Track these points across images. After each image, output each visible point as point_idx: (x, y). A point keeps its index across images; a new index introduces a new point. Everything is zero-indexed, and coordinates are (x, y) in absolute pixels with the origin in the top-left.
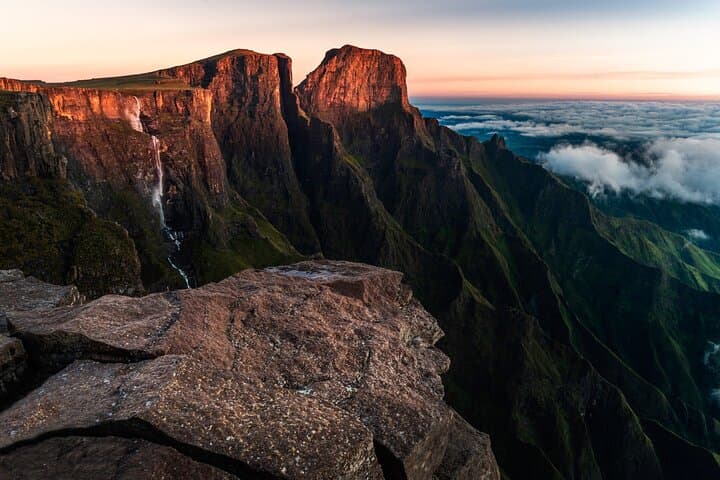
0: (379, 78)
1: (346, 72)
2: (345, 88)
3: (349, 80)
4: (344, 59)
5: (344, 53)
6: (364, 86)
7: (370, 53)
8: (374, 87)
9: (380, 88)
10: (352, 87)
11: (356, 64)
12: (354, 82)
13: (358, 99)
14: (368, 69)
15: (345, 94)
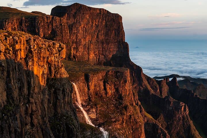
0: (107, 34)
1: (77, 29)
2: (76, 43)
3: (80, 36)
4: (74, 16)
5: (74, 11)
6: (93, 41)
7: (98, 11)
8: (103, 43)
9: (108, 43)
10: (83, 42)
11: (85, 21)
12: (85, 38)
13: (89, 54)
14: (97, 26)
15: (76, 49)
